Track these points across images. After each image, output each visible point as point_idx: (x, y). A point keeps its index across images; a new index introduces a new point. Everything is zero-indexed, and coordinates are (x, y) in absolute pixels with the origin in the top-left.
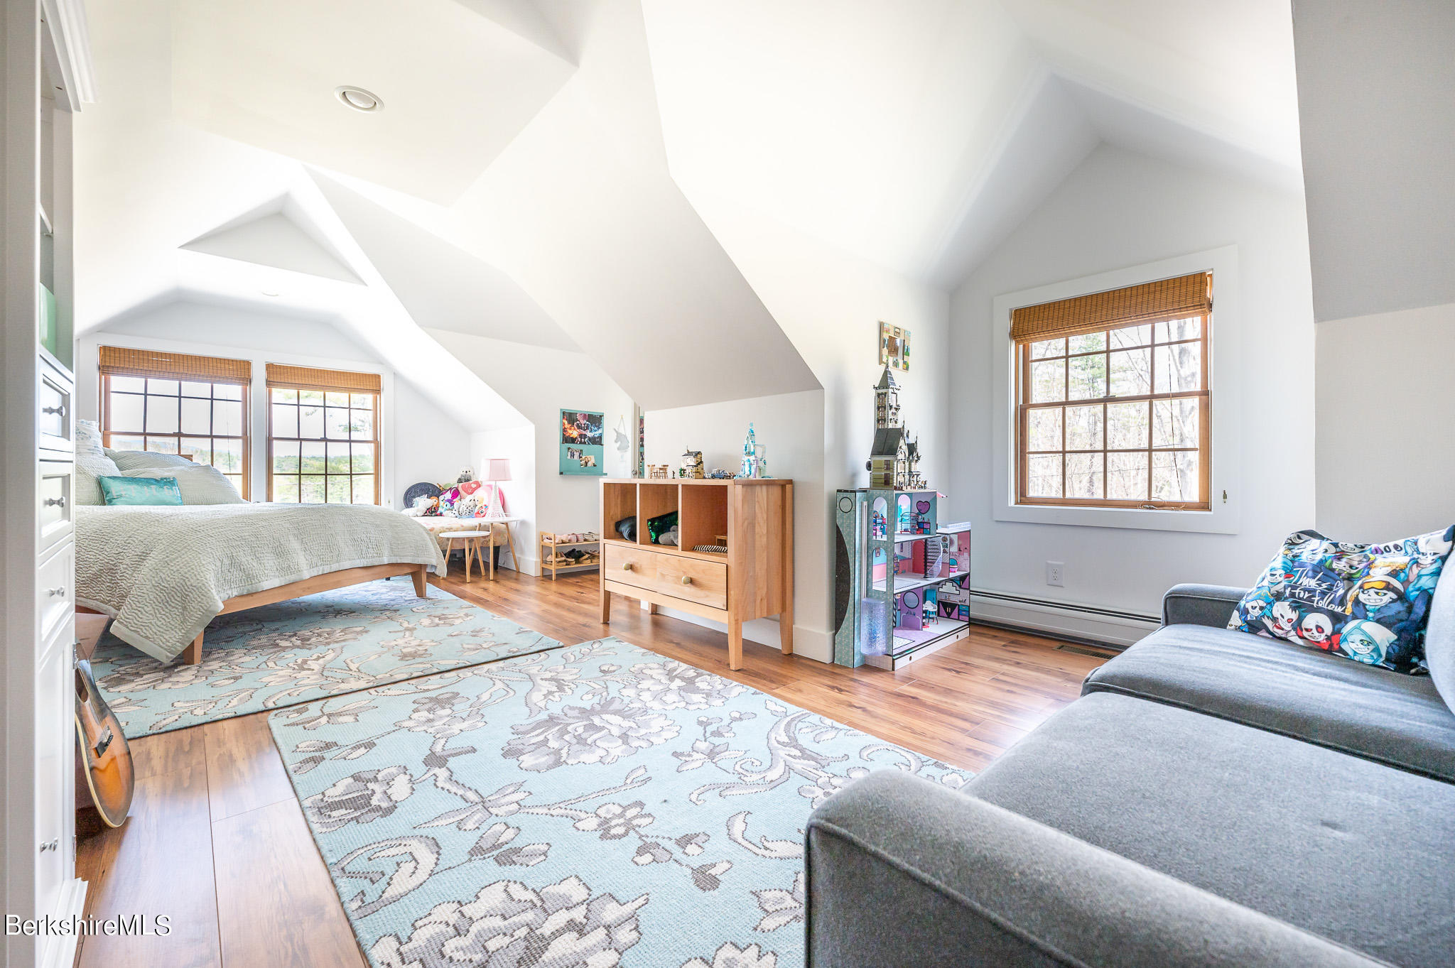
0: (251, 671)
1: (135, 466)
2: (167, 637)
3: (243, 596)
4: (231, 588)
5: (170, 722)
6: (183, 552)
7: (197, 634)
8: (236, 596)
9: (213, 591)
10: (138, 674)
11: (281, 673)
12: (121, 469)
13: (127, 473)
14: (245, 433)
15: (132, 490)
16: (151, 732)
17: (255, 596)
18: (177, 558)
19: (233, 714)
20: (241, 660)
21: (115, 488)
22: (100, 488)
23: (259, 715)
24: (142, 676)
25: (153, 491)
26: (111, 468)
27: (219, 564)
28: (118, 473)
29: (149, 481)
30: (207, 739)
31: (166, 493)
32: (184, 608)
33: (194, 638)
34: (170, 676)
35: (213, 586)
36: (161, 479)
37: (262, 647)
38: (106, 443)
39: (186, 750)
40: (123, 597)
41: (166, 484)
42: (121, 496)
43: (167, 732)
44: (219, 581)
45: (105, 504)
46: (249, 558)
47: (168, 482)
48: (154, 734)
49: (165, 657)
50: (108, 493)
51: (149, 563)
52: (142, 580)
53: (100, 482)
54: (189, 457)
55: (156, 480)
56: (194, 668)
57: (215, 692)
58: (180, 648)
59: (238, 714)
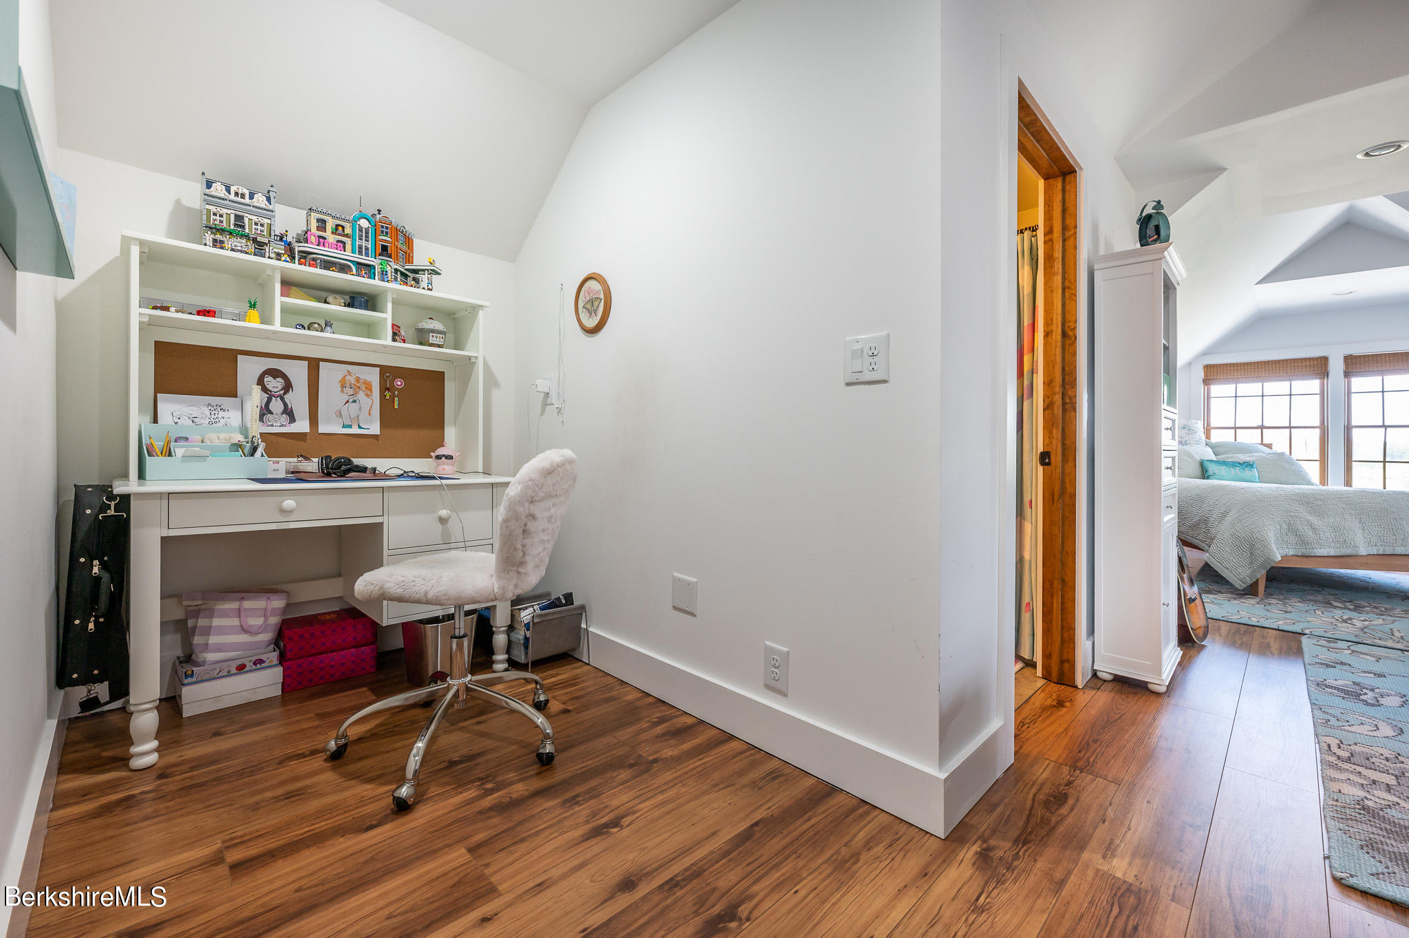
0: (1300, 611)
1: (1226, 452)
2: (1240, 571)
3: (1297, 556)
4: (1288, 548)
5: (1235, 618)
6: (1252, 514)
7: (1261, 575)
8: (1292, 556)
9: (1273, 546)
10: (1220, 592)
11: (1324, 619)
12: (1216, 455)
13: (1220, 458)
14: (1322, 422)
15: (1223, 470)
16: (1222, 619)
17: (1310, 558)
18: (1246, 518)
19: (1277, 628)
20: (1295, 604)
21: (1212, 468)
22: (1202, 468)
23: (1296, 635)
24: (1222, 593)
25: (1237, 471)
26: (1209, 454)
27: (1278, 527)
28: (1214, 458)
29: (1234, 464)
30: (1255, 633)
31: (1247, 473)
32: (1252, 554)
33: (1259, 576)
34: (1240, 598)
35: (1273, 542)
36: (1244, 463)
37: (1316, 601)
38: (1208, 436)
39: (1242, 633)
40: (1212, 539)
41: (1247, 466)
42: (1215, 474)
43: (1231, 622)
44: (1278, 540)
45: (1204, 479)
46: (1306, 528)
47: (1249, 465)
48: (1224, 621)
49: (1239, 585)
50: (1207, 471)
51: (1228, 519)
52: (1224, 531)
53: (1202, 464)
54: (1269, 446)
55: (1240, 464)
56: (1257, 599)
57: (1268, 614)
58: (1249, 582)
59: (1280, 628)
